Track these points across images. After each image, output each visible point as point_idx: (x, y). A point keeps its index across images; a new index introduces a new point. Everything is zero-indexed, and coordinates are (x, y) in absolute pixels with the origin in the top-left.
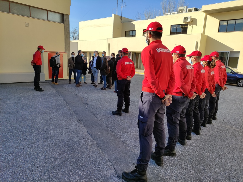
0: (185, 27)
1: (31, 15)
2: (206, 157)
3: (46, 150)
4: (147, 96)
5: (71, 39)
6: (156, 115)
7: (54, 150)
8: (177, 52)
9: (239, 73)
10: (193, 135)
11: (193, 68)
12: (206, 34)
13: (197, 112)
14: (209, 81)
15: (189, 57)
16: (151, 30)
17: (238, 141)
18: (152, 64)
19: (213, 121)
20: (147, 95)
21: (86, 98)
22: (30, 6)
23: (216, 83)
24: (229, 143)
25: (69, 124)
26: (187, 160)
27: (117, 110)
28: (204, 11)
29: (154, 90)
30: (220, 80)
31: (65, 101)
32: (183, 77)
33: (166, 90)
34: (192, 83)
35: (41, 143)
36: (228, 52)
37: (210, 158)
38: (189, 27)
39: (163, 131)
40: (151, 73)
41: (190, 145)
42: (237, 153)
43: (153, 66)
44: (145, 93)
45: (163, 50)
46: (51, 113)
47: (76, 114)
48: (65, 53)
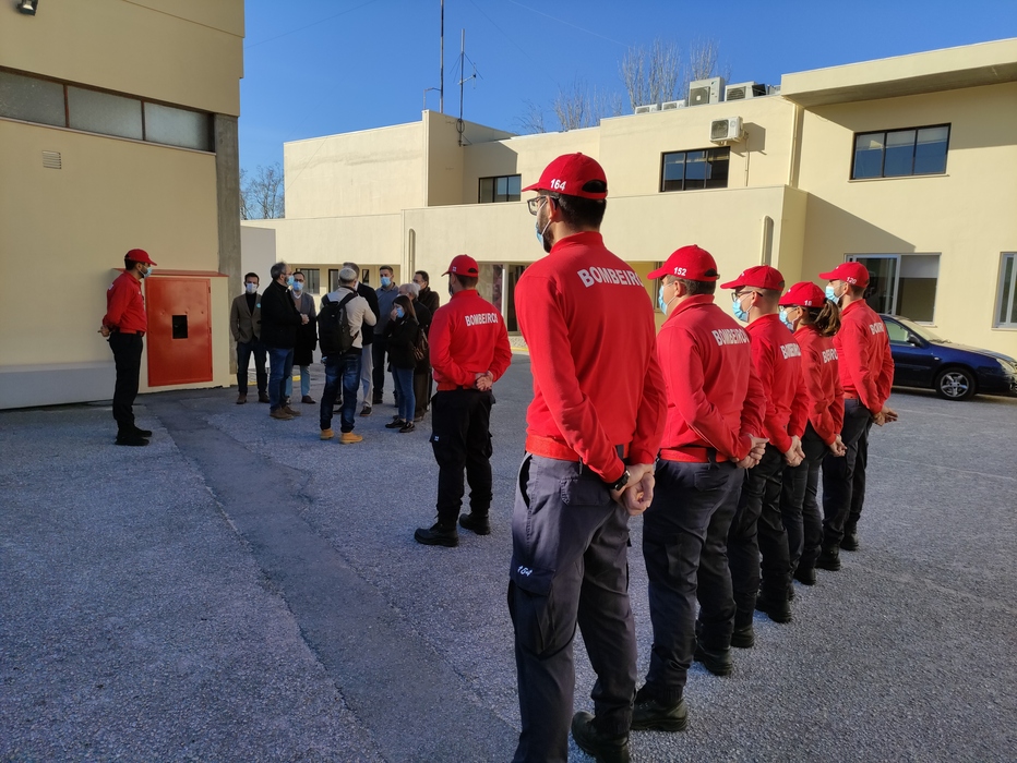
0: (719, 158)
1: (71, 121)
2: (817, 728)
3: (103, 734)
4: (548, 475)
5: (255, 215)
6: (590, 557)
7: (139, 728)
8: (681, 271)
9: (940, 342)
10: (761, 627)
11: (746, 340)
12: (804, 185)
13: (775, 525)
14: (815, 390)
15: (734, 291)
16: (559, 189)
17: (949, 643)
18: (563, 336)
19: (844, 557)
20: (546, 472)
21: (304, 472)
22: (66, 84)
23: (846, 396)
24: (910, 656)
25: (222, 596)
26: (734, 744)
27: (436, 520)
28: (791, 97)
29: (577, 449)
30: (866, 382)
31: (209, 489)
32: (701, 381)
33: (631, 444)
34: (746, 403)
35: (82, 696)
36: (895, 260)
37: (831, 730)
38: (733, 157)
39: (623, 624)
40: (560, 377)
41: (747, 675)
42: (946, 700)
43: (567, 346)
44: (540, 461)
45: (606, 275)
46: (142, 549)
47: (258, 548)
48: (220, 275)
